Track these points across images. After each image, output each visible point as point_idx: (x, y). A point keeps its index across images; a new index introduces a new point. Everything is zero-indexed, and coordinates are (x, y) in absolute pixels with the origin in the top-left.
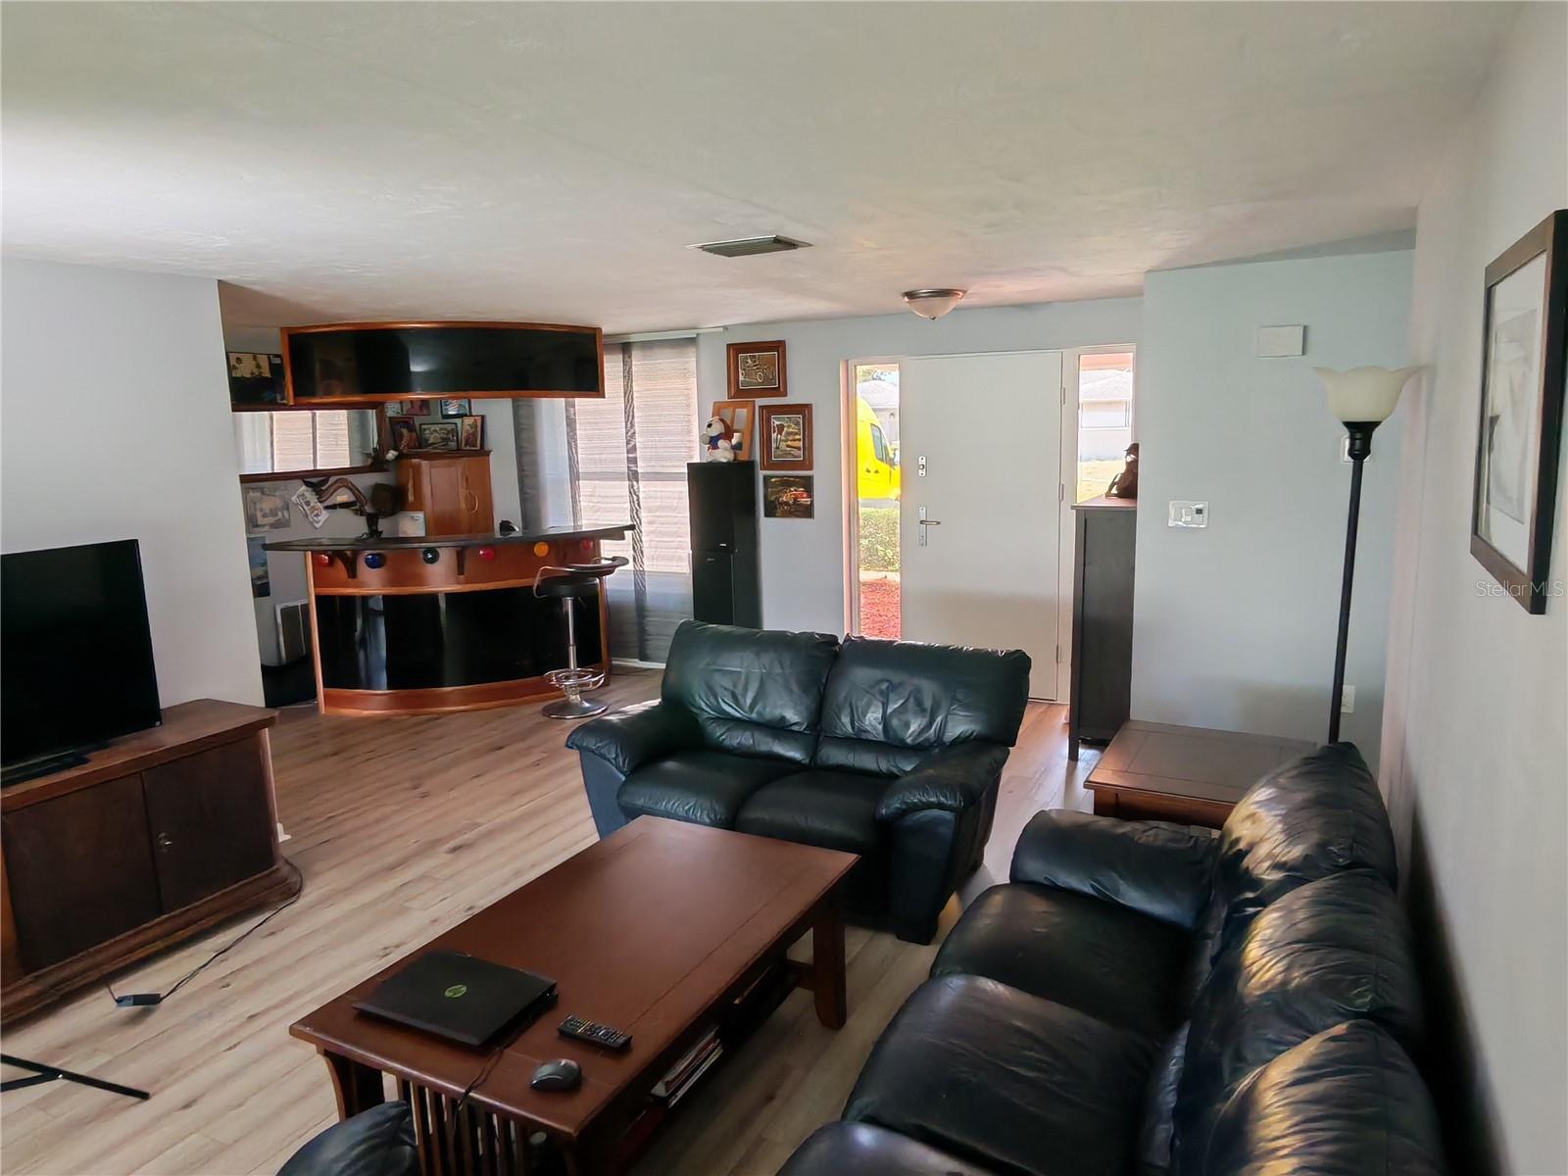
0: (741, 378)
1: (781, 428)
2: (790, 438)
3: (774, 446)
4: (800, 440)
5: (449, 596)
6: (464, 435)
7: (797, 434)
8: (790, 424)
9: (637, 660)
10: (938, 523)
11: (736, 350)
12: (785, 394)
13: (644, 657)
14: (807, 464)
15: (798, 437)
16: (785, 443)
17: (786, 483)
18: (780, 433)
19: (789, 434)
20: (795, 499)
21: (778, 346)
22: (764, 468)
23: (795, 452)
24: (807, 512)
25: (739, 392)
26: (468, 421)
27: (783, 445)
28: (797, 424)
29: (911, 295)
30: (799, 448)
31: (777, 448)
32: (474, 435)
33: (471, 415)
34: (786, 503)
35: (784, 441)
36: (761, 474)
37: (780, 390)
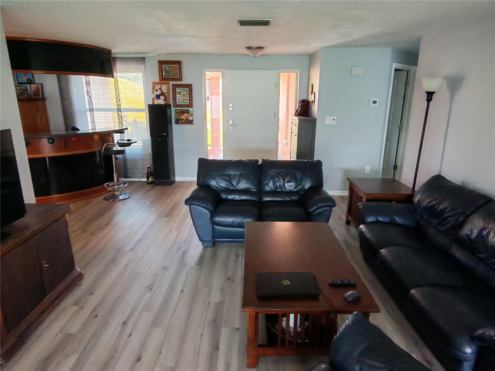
0: (164, 74)
1: (180, 93)
2: (184, 96)
3: (177, 99)
4: (187, 97)
5: (50, 158)
6: (32, 92)
7: (186, 95)
8: (185, 91)
9: (124, 178)
10: (236, 126)
11: (161, 63)
12: (181, 80)
13: (126, 177)
14: (191, 106)
15: (187, 96)
16: (182, 98)
17: (183, 112)
18: (180, 94)
19: (183, 95)
20: (186, 118)
21: (179, 63)
22: (174, 107)
23: (186, 101)
24: (190, 122)
25: (163, 79)
26: (34, 86)
27: (181, 99)
28: (187, 91)
29: (249, 48)
30: (187, 100)
31: (179, 100)
32: (38, 91)
33: (34, 83)
34: (183, 119)
35: (181, 97)
36: (173, 109)
37: (180, 79)
